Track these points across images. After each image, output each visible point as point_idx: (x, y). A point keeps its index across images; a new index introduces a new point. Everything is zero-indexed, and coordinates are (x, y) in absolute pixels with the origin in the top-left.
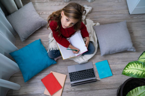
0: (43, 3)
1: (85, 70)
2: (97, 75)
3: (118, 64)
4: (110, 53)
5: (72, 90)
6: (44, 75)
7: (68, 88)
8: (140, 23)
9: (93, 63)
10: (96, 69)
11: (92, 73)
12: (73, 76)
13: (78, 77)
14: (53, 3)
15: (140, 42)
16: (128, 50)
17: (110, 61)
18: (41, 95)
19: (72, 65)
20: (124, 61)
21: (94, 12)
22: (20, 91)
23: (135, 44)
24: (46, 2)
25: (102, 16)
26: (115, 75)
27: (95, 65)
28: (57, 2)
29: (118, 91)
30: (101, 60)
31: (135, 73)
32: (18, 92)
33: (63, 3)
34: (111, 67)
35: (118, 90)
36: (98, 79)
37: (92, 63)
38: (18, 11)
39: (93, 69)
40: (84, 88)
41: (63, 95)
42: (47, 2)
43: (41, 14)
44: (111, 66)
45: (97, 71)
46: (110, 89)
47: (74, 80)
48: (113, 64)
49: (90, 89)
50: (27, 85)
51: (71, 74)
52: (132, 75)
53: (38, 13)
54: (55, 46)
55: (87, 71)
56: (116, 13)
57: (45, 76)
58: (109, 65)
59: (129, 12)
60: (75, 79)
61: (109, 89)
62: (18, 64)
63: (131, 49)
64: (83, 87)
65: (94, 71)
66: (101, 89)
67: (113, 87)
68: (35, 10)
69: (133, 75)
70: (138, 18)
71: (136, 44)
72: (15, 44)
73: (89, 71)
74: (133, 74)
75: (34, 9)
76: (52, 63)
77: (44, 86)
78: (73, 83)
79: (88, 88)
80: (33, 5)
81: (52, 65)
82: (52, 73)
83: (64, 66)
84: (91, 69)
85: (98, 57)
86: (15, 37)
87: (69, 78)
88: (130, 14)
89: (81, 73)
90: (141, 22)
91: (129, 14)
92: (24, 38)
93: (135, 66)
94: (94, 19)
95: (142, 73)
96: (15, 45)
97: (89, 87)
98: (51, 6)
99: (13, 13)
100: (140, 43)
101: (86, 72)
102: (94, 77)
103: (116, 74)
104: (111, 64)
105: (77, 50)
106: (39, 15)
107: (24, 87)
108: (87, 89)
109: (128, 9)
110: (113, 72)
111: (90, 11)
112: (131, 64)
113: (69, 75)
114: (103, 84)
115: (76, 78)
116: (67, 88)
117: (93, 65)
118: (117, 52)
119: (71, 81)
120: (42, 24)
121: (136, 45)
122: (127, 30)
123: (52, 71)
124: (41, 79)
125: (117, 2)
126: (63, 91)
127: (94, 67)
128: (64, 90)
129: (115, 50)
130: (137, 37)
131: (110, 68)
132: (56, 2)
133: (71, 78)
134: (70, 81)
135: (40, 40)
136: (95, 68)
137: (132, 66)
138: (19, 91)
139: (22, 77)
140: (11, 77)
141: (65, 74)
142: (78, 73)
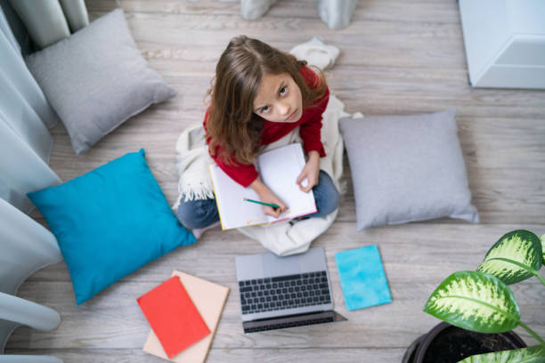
0: (165, 14)
1: (297, 277)
2: (336, 294)
3: (415, 262)
4: (391, 223)
5: (243, 344)
6: (147, 282)
7: (231, 337)
8: (505, 120)
9: (328, 254)
10: (337, 274)
11: (322, 286)
12: (252, 294)
13: (269, 299)
14: (198, 17)
15: (498, 190)
16: (453, 216)
17: (387, 251)
18: (132, 354)
19: (250, 254)
20: (435, 254)
21: (347, 65)
22: (57, 336)
23: (480, 196)
24: (173, 13)
25: (372, 82)
26: (399, 302)
27: (333, 258)
28: (216, 15)
29: (405, 357)
30: (356, 245)
31: (467, 315)
32: (50, 339)
33: (236, 24)
34: (388, 273)
35: (406, 353)
36: (338, 310)
37: (325, 251)
38: (68, 38)
39: (324, 273)
40: (288, 339)
41: (210, 358)
42: (179, 13)
43: (154, 58)
44: (388, 266)
45: (339, 283)
46: (380, 348)
47: (254, 307)
48: (398, 262)
49: (307, 346)
50: (85, 313)
51: (245, 287)
52: (456, 318)
53: (144, 51)
54: (201, 184)
55: (302, 279)
56: (422, 75)
57: (154, 285)
58: (383, 262)
59: (468, 76)
60: (260, 306)
61: (374, 350)
62: (56, 236)
63: (462, 213)
64: (284, 336)
65: (326, 280)
66: (348, 348)
67: (388, 342)
68: (132, 41)
69: (463, 318)
70: (498, 101)
71: (482, 194)
72: (51, 161)
73: (311, 281)
74: (462, 314)
75: (128, 37)
76: (182, 242)
77: (146, 322)
78: (250, 317)
79: (301, 341)
80: (127, 19)
81: (179, 248)
82: (177, 278)
83: (221, 256)
84: (318, 274)
85: (346, 230)
86: (52, 134)
87: (239, 298)
88: (470, 84)
89: (281, 285)
90: (507, 117)
91: (467, 85)
92: (87, 143)
93: (471, 290)
94: (342, 92)
95: (492, 316)
96: (50, 166)
97: (306, 336)
98: (193, 28)
99: (53, 47)
100: (499, 193)
101: (299, 283)
102: (325, 303)
103: (403, 299)
104: (391, 262)
105: (278, 204)
106: (147, 59)
107: (71, 322)
108: (300, 344)
109: (465, 65)
110: (394, 291)
111: (331, 61)
112: (458, 281)
113: (238, 291)
114: (356, 328)
115: (262, 300)
116: (227, 335)
117: (326, 261)
118: (414, 220)
119: (245, 309)
120: (156, 97)
121: (482, 198)
122: (456, 143)
123: (178, 270)
124: (139, 296)
125: (430, 35)
126: (214, 346)
127: (327, 267)
128: (216, 341)
129: (409, 212)
130: (488, 169)
131: (386, 274)
132: (210, 18)
133: (243, 302)
134: (240, 311)
135: (143, 154)
136: (331, 270)
137: (460, 286)
138: (55, 333)
139: (71, 283)
140: (27, 280)
141: (225, 286)
142: (271, 283)
